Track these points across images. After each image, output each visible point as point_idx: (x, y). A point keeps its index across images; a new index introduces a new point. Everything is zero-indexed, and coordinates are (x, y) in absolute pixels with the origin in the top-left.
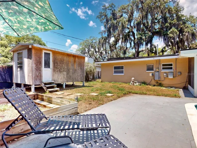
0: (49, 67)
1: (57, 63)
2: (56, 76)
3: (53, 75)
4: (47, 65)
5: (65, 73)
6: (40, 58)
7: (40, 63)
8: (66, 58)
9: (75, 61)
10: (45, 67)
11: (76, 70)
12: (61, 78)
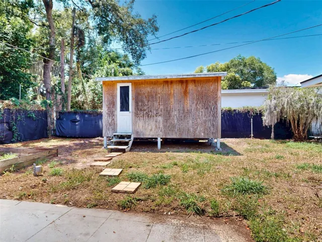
0: (127, 110)
1: (142, 101)
3: (134, 124)
4: (125, 107)
5: (160, 119)
6: (114, 97)
7: (114, 104)
8: (161, 89)
9: (186, 93)
10: (122, 110)
11: (189, 112)
12: (152, 129)
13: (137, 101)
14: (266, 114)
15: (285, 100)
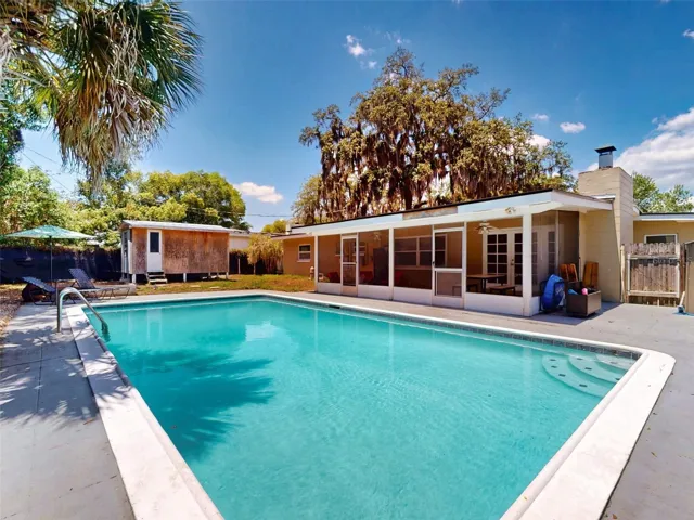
0: (158, 251)
1: (171, 246)
2: (170, 262)
3: (164, 263)
4: (155, 248)
5: (186, 259)
6: (144, 240)
7: (144, 246)
8: (186, 238)
9: (206, 241)
10: (151, 251)
11: (208, 254)
12: (178, 267)
13: (166, 245)
14: (250, 255)
15: (262, 247)
